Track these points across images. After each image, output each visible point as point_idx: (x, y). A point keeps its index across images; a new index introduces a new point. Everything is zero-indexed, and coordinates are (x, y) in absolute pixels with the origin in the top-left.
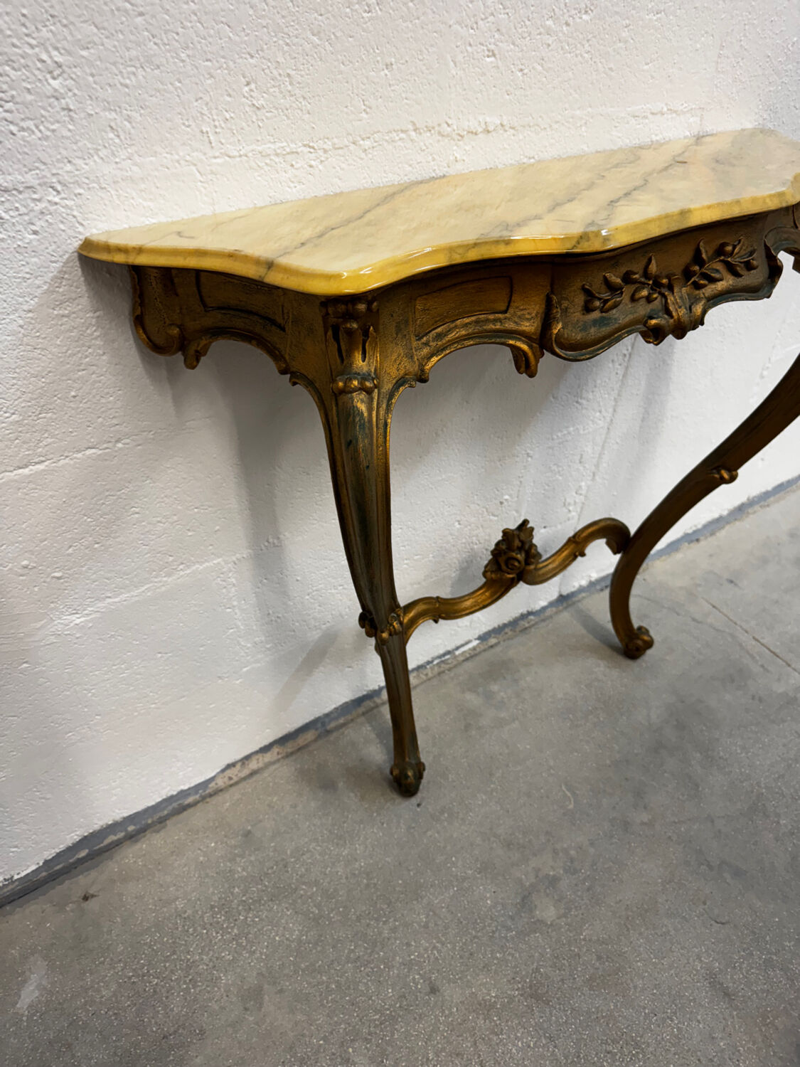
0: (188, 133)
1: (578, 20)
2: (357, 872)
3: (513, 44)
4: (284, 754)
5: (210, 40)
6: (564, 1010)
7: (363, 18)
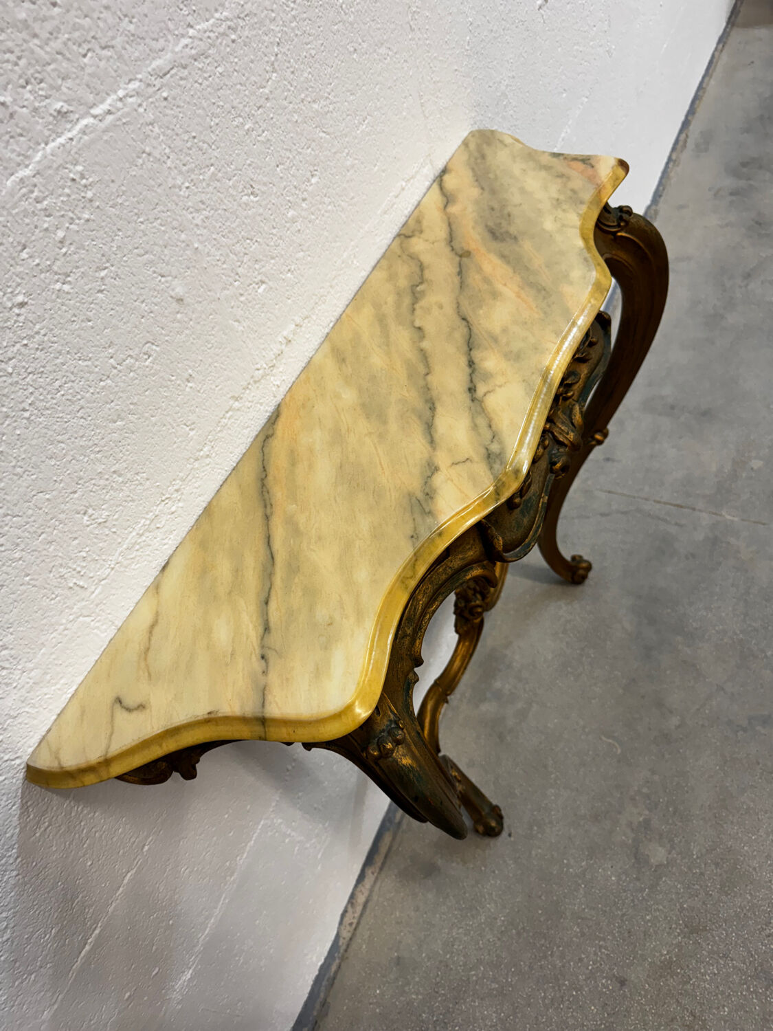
0: (60, 602)
1: (310, 189)
2: (503, 929)
3: (273, 258)
4: (377, 870)
5: (33, 519)
6: (720, 926)
7: (147, 367)
